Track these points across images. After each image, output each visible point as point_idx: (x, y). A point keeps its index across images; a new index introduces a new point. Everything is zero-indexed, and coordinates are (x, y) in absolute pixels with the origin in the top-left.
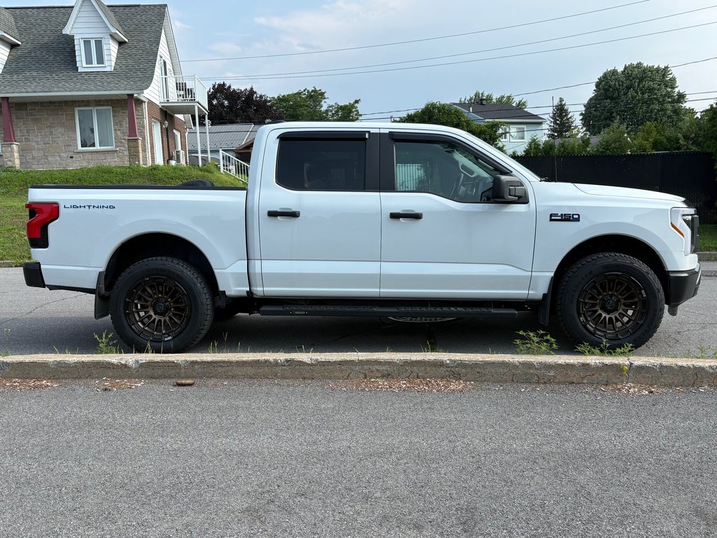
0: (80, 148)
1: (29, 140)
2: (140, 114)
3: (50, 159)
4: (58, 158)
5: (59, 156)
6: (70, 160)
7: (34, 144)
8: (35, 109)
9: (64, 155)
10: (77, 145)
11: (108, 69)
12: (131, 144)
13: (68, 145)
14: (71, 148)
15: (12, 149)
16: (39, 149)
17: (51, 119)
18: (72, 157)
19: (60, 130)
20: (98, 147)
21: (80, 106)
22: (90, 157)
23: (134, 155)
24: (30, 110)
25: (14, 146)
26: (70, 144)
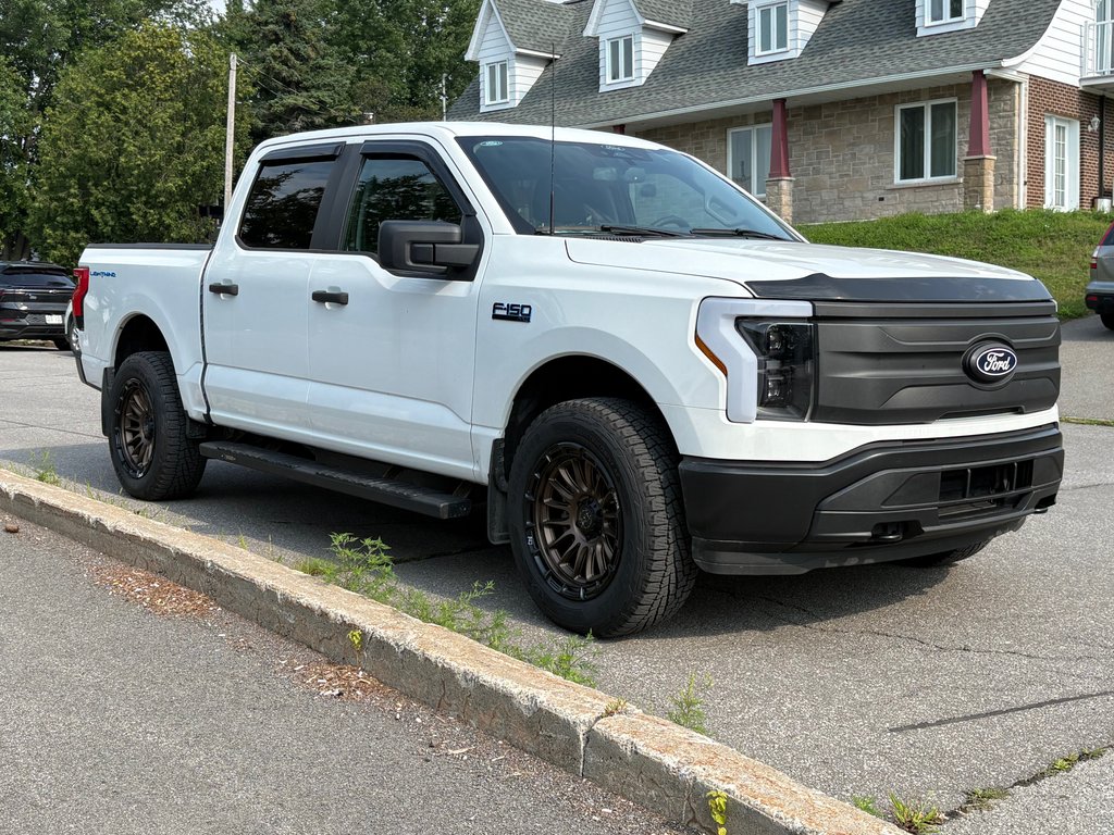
0: (897, 180)
1: (817, 171)
2: (1007, 108)
3: (847, 203)
4: (859, 202)
5: (862, 197)
6: (878, 204)
7: (826, 177)
8: (832, 116)
9: (870, 195)
10: (893, 176)
11: (967, 25)
12: (971, 170)
13: (878, 178)
14: (882, 183)
15: (780, 188)
16: (832, 187)
17: (855, 131)
18: (881, 199)
19: (869, 149)
20: (928, 178)
21: (903, 102)
22: (912, 198)
23: (974, 191)
24: (825, 117)
25: (783, 183)
26: (881, 175)
